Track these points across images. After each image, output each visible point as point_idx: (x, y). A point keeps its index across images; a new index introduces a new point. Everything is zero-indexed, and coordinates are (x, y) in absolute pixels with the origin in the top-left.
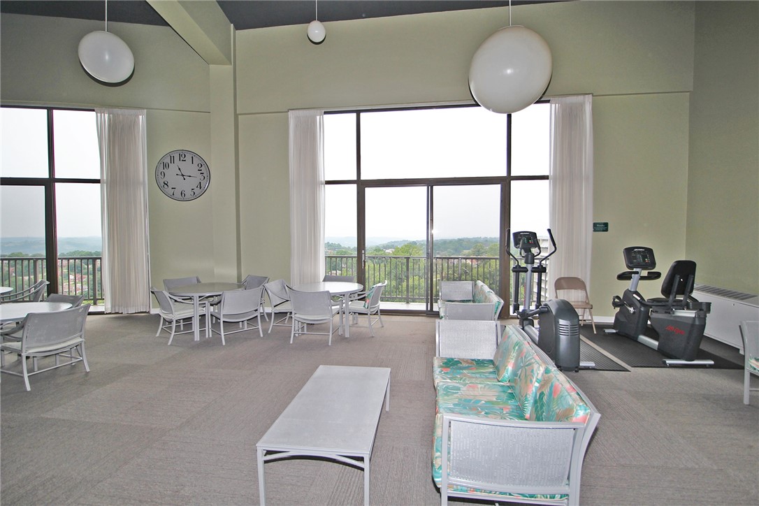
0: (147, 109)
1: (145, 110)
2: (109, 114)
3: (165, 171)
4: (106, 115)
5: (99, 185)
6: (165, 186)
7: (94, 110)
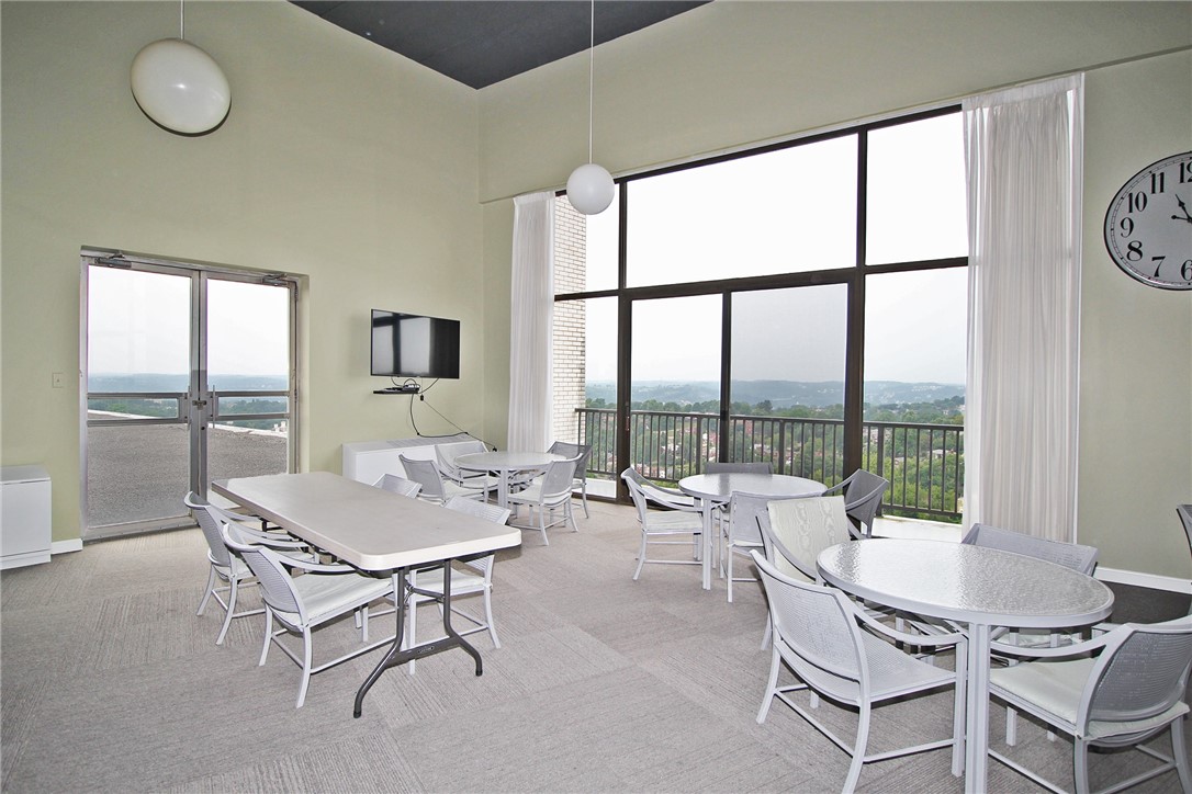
0: (1085, 69)
1: (1083, 74)
2: (992, 107)
3: (1136, 215)
4: (986, 111)
5: (964, 269)
6: (1134, 255)
7: (957, 108)
